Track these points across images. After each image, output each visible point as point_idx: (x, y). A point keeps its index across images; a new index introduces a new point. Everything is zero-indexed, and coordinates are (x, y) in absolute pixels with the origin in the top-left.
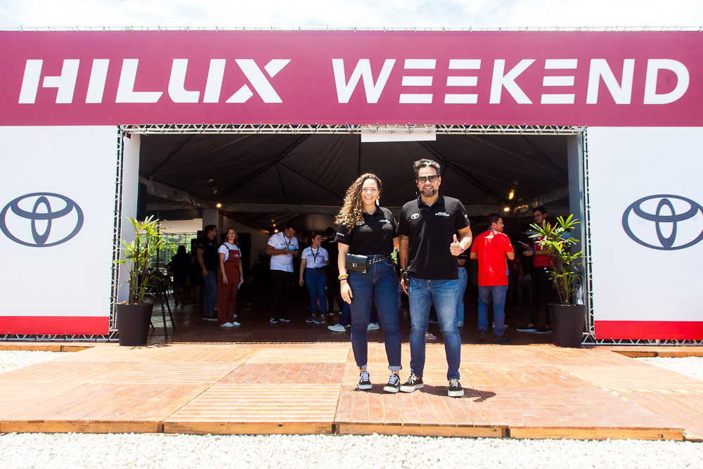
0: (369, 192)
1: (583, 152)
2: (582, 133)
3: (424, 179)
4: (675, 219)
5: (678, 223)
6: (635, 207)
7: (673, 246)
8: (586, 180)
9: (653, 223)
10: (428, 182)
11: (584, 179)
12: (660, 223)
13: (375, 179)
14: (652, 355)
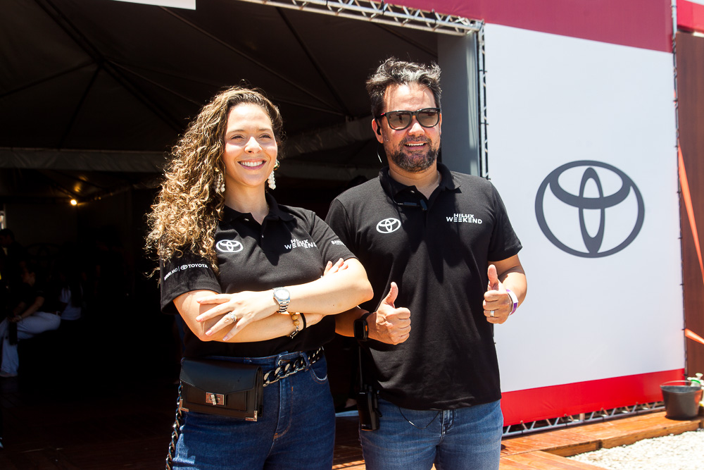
0: (253, 144)
1: (479, 71)
2: (477, 32)
3: (405, 118)
4: (603, 203)
5: (607, 210)
6: (552, 180)
7: (600, 251)
8: (483, 126)
9: (576, 210)
10: (416, 128)
11: (480, 123)
12: (586, 211)
13: (263, 102)
14: (594, 446)
